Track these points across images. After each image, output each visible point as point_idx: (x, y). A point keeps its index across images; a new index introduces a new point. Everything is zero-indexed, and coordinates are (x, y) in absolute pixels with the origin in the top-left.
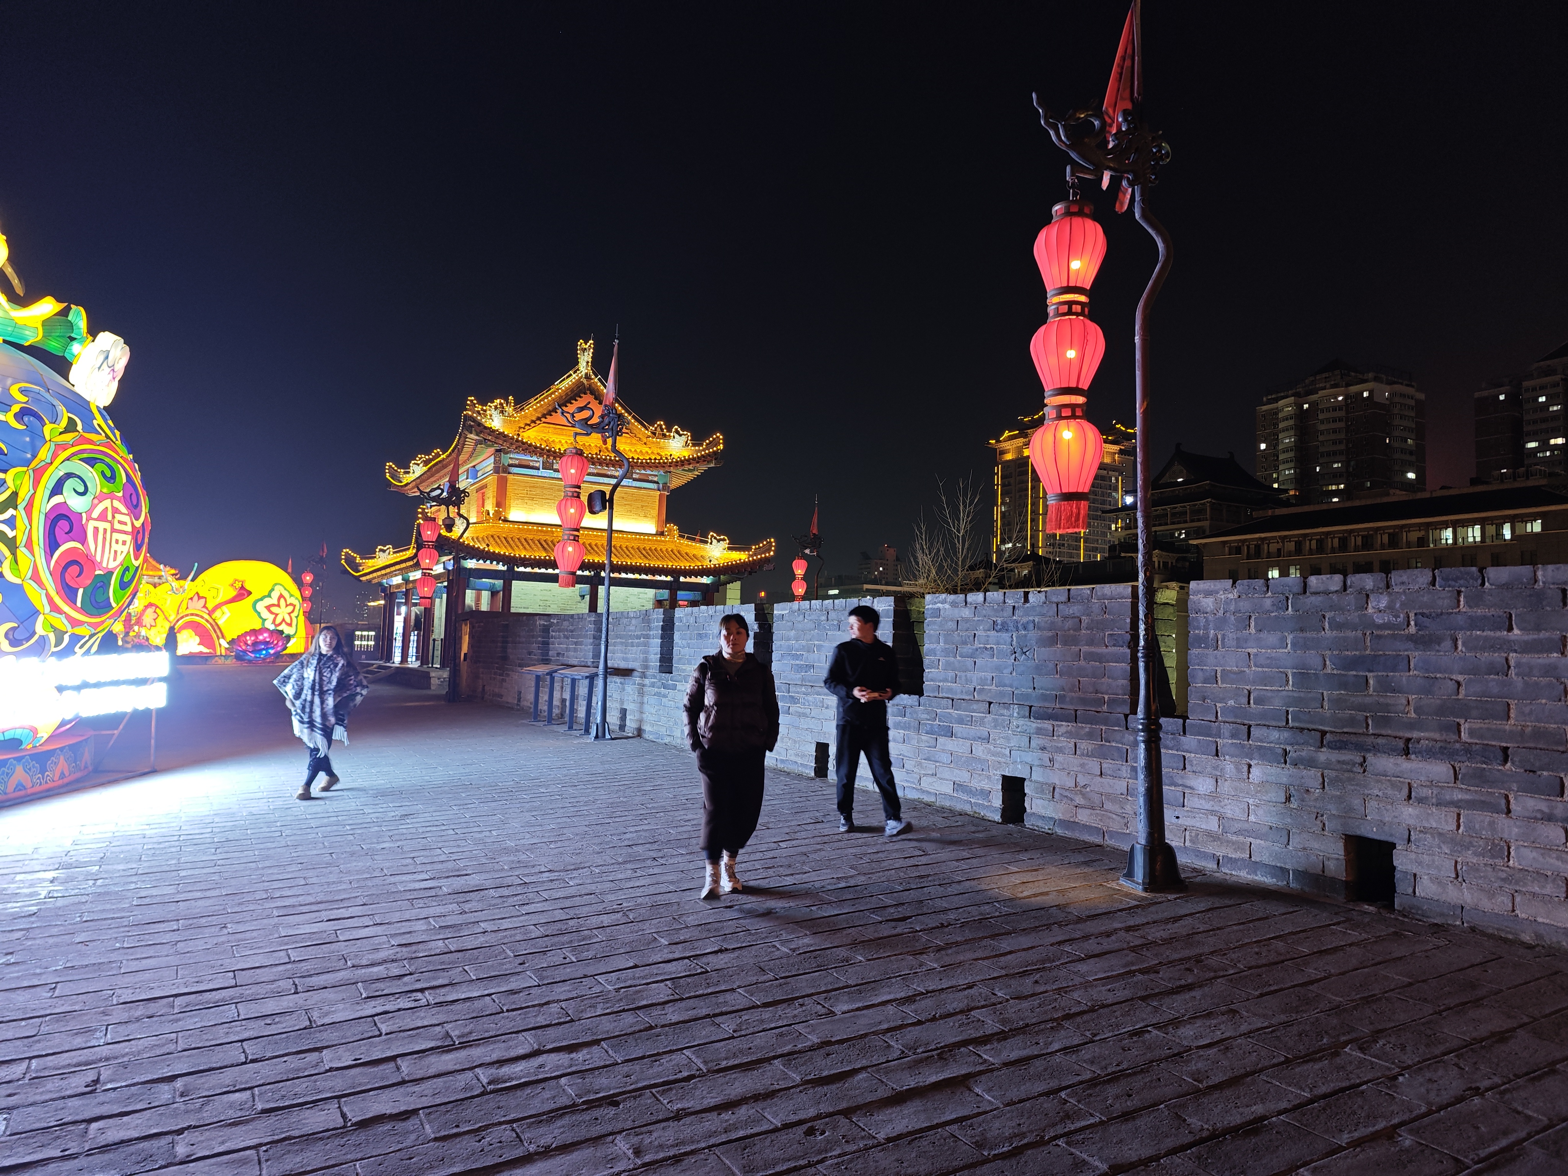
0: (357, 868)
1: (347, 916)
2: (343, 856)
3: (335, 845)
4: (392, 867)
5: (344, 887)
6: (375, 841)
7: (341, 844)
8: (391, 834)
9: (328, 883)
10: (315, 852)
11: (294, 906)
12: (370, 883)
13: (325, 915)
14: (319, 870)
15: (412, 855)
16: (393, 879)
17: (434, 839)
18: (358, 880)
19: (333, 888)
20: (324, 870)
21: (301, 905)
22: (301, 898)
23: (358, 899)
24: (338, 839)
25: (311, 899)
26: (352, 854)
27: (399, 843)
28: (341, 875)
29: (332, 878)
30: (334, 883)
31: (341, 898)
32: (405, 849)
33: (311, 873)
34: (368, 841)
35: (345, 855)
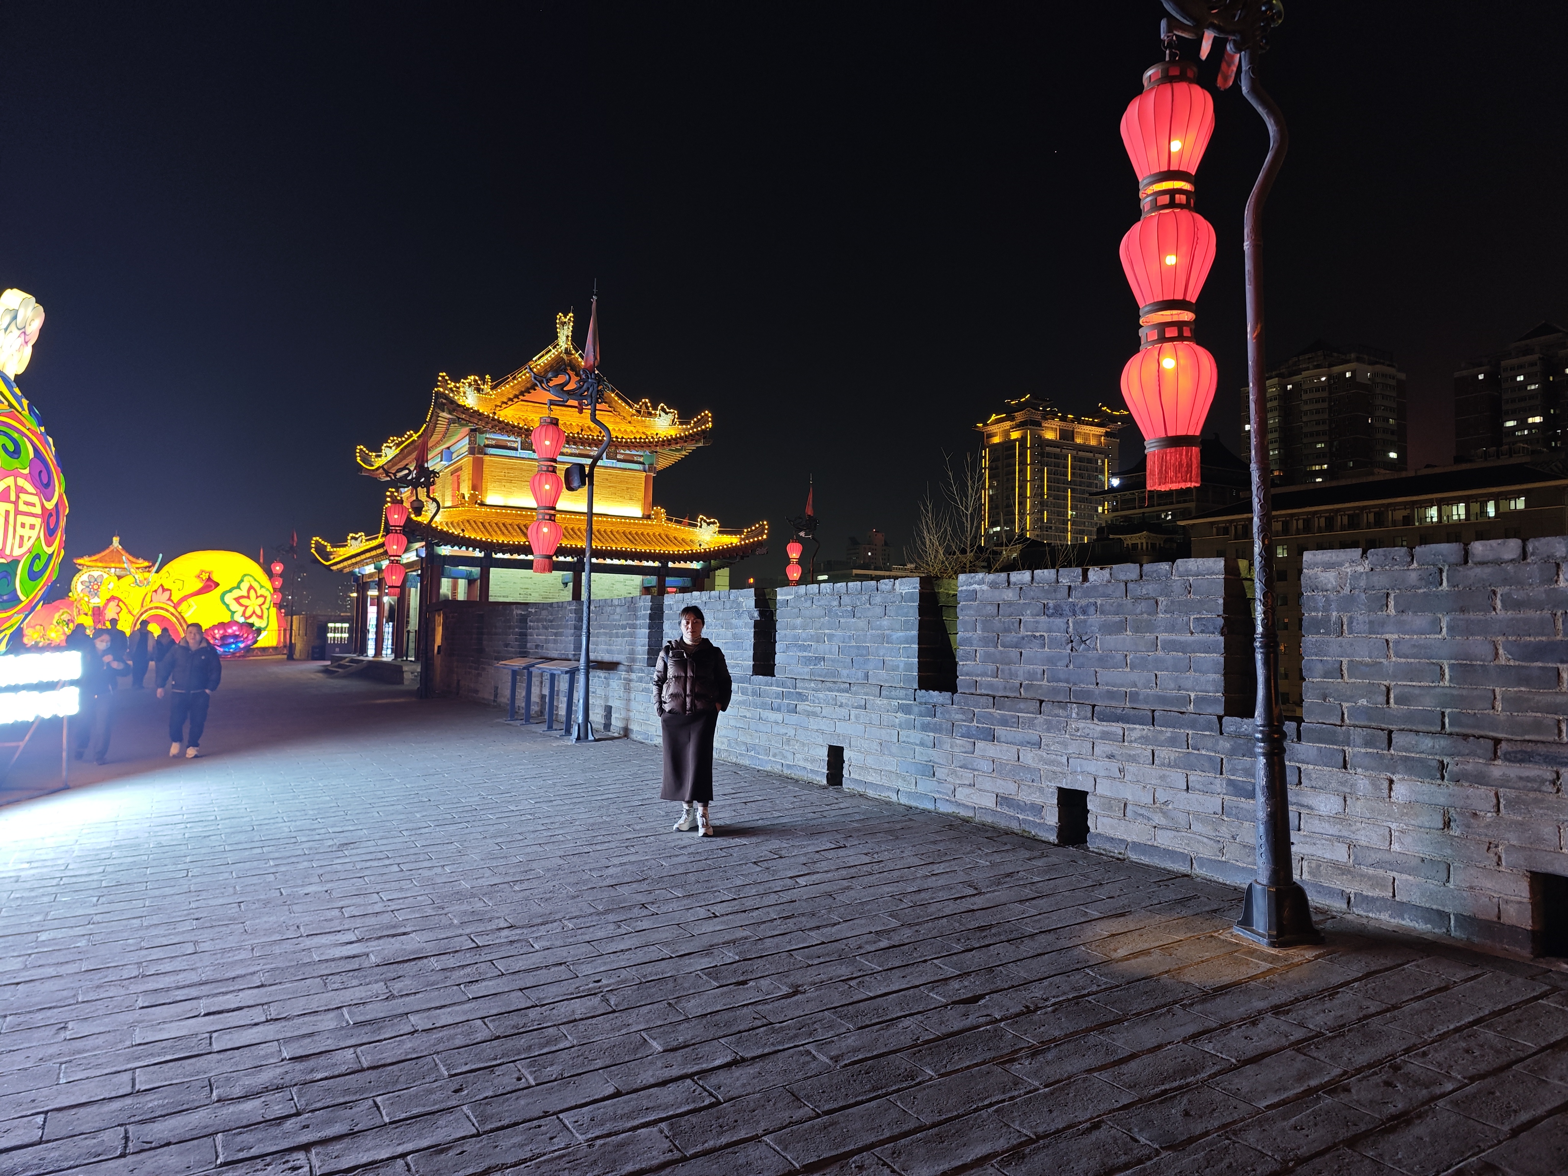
0: (267, 926)
1: (233, 1006)
2: (254, 907)
3: (249, 889)
4: (312, 922)
5: (243, 955)
6: (300, 882)
7: (257, 888)
8: (321, 872)
9: (224, 951)
10: (221, 901)
11: (168, 990)
12: (277, 950)
13: (203, 1006)
14: (217, 929)
15: (340, 904)
16: (308, 943)
17: (372, 878)
18: (263, 945)
19: (229, 958)
20: (224, 928)
21: (178, 988)
22: (181, 976)
23: (255, 977)
24: (255, 880)
25: (193, 977)
26: (266, 903)
27: (328, 886)
28: (245, 937)
29: (231, 942)
30: (231, 949)
31: (233, 975)
32: (335, 894)
33: (207, 934)
34: (291, 883)
35: (257, 905)
